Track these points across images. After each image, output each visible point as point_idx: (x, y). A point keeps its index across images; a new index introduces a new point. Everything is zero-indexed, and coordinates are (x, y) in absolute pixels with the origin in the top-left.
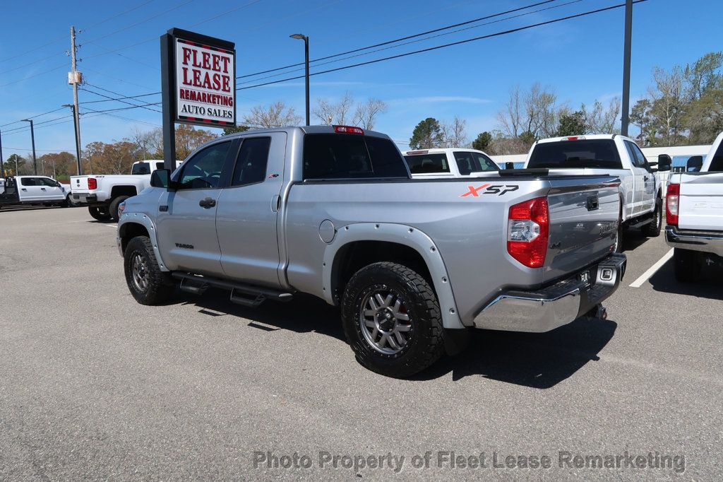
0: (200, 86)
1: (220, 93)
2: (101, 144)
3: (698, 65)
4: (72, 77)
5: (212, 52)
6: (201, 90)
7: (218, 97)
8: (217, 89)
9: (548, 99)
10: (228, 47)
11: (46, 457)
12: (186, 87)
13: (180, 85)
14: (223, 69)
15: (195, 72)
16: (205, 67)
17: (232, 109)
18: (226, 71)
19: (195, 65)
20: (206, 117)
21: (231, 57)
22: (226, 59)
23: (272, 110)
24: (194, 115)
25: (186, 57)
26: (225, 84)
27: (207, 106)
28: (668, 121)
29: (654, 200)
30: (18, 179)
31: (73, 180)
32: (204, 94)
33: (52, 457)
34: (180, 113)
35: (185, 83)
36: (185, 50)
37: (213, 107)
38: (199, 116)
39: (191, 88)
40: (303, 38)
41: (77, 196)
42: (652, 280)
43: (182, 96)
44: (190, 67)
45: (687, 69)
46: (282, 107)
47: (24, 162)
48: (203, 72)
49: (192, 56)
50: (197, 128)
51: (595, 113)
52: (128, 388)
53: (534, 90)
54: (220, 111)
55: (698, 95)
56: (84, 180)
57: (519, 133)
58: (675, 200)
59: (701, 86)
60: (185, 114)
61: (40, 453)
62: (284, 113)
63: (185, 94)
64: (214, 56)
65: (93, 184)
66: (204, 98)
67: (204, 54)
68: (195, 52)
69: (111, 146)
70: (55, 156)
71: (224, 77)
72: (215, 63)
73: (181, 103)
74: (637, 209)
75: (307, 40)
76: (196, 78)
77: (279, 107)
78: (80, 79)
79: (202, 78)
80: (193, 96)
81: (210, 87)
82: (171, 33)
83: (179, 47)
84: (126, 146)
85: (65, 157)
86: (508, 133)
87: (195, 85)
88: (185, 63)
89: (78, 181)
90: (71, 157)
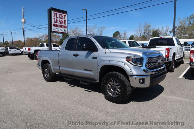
0: (58, 23)
1: (63, 25)
2: (29, 38)
3: (190, 17)
4: (23, 20)
5: (61, 14)
6: (58, 24)
7: (63, 26)
8: (63, 24)
9: (149, 26)
10: (65, 12)
11: (30, 126)
12: (54, 23)
13: (53, 23)
14: (64, 18)
15: (57, 19)
16: (59, 18)
17: (66, 29)
18: (65, 19)
19: (57, 17)
20: (60, 31)
21: (66, 15)
22: (65, 16)
23: (75, 29)
24: (56, 31)
25: (54, 15)
26: (65, 22)
27: (60, 28)
28: (182, 32)
29: (182, 54)
30: (9, 48)
31: (24, 48)
32: (59, 25)
33: (32, 125)
34: (53, 30)
35: (54, 22)
36: (54, 13)
37: (61, 29)
38: (58, 31)
39: (56, 23)
40: (86, 10)
41: (25, 52)
42: (184, 76)
43: (53, 26)
44: (55, 18)
45: (187, 18)
46: (78, 28)
47: (9, 43)
48: (59, 19)
49: (56, 15)
50: (55, 34)
51: (162, 30)
52: (48, 106)
53: (146, 24)
54: (63, 30)
55: (190, 25)
56: (27, 48)
57: (141, 35)
58: (192, 55)
59: (191, 23)
60: (54, 31)
61: (29, 125)
62: (78, 30)
63: (54, 25)
64: (62, 15)
65: (29, 49)
66: (59, 26)
67: (59, 14)
68: (57, 14)
69: (32, 39)
70: (17, 41)
71: (64, 21)
72: (62, 17)
73: (53, 28)
74: (179, 56)
75: (86, 11)
76: (57, 21)
77: (77, 28)
78: (25, 21)
79: (59, 21)
80: (56, 26)
81: (61, 23)
82: (50, 9)
83: (53, 12)
84: (36, 39)
85: (20, 41)
86: (139, 35)
87: (57, 23)
88: (54, 17)
89: (25, 48)
90: (21, 42)
